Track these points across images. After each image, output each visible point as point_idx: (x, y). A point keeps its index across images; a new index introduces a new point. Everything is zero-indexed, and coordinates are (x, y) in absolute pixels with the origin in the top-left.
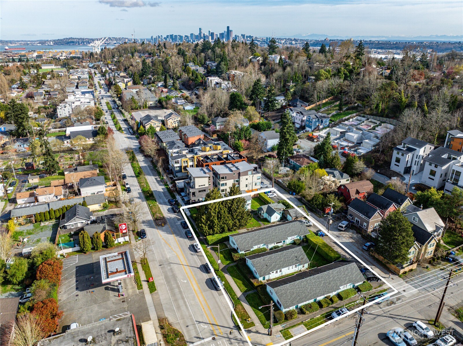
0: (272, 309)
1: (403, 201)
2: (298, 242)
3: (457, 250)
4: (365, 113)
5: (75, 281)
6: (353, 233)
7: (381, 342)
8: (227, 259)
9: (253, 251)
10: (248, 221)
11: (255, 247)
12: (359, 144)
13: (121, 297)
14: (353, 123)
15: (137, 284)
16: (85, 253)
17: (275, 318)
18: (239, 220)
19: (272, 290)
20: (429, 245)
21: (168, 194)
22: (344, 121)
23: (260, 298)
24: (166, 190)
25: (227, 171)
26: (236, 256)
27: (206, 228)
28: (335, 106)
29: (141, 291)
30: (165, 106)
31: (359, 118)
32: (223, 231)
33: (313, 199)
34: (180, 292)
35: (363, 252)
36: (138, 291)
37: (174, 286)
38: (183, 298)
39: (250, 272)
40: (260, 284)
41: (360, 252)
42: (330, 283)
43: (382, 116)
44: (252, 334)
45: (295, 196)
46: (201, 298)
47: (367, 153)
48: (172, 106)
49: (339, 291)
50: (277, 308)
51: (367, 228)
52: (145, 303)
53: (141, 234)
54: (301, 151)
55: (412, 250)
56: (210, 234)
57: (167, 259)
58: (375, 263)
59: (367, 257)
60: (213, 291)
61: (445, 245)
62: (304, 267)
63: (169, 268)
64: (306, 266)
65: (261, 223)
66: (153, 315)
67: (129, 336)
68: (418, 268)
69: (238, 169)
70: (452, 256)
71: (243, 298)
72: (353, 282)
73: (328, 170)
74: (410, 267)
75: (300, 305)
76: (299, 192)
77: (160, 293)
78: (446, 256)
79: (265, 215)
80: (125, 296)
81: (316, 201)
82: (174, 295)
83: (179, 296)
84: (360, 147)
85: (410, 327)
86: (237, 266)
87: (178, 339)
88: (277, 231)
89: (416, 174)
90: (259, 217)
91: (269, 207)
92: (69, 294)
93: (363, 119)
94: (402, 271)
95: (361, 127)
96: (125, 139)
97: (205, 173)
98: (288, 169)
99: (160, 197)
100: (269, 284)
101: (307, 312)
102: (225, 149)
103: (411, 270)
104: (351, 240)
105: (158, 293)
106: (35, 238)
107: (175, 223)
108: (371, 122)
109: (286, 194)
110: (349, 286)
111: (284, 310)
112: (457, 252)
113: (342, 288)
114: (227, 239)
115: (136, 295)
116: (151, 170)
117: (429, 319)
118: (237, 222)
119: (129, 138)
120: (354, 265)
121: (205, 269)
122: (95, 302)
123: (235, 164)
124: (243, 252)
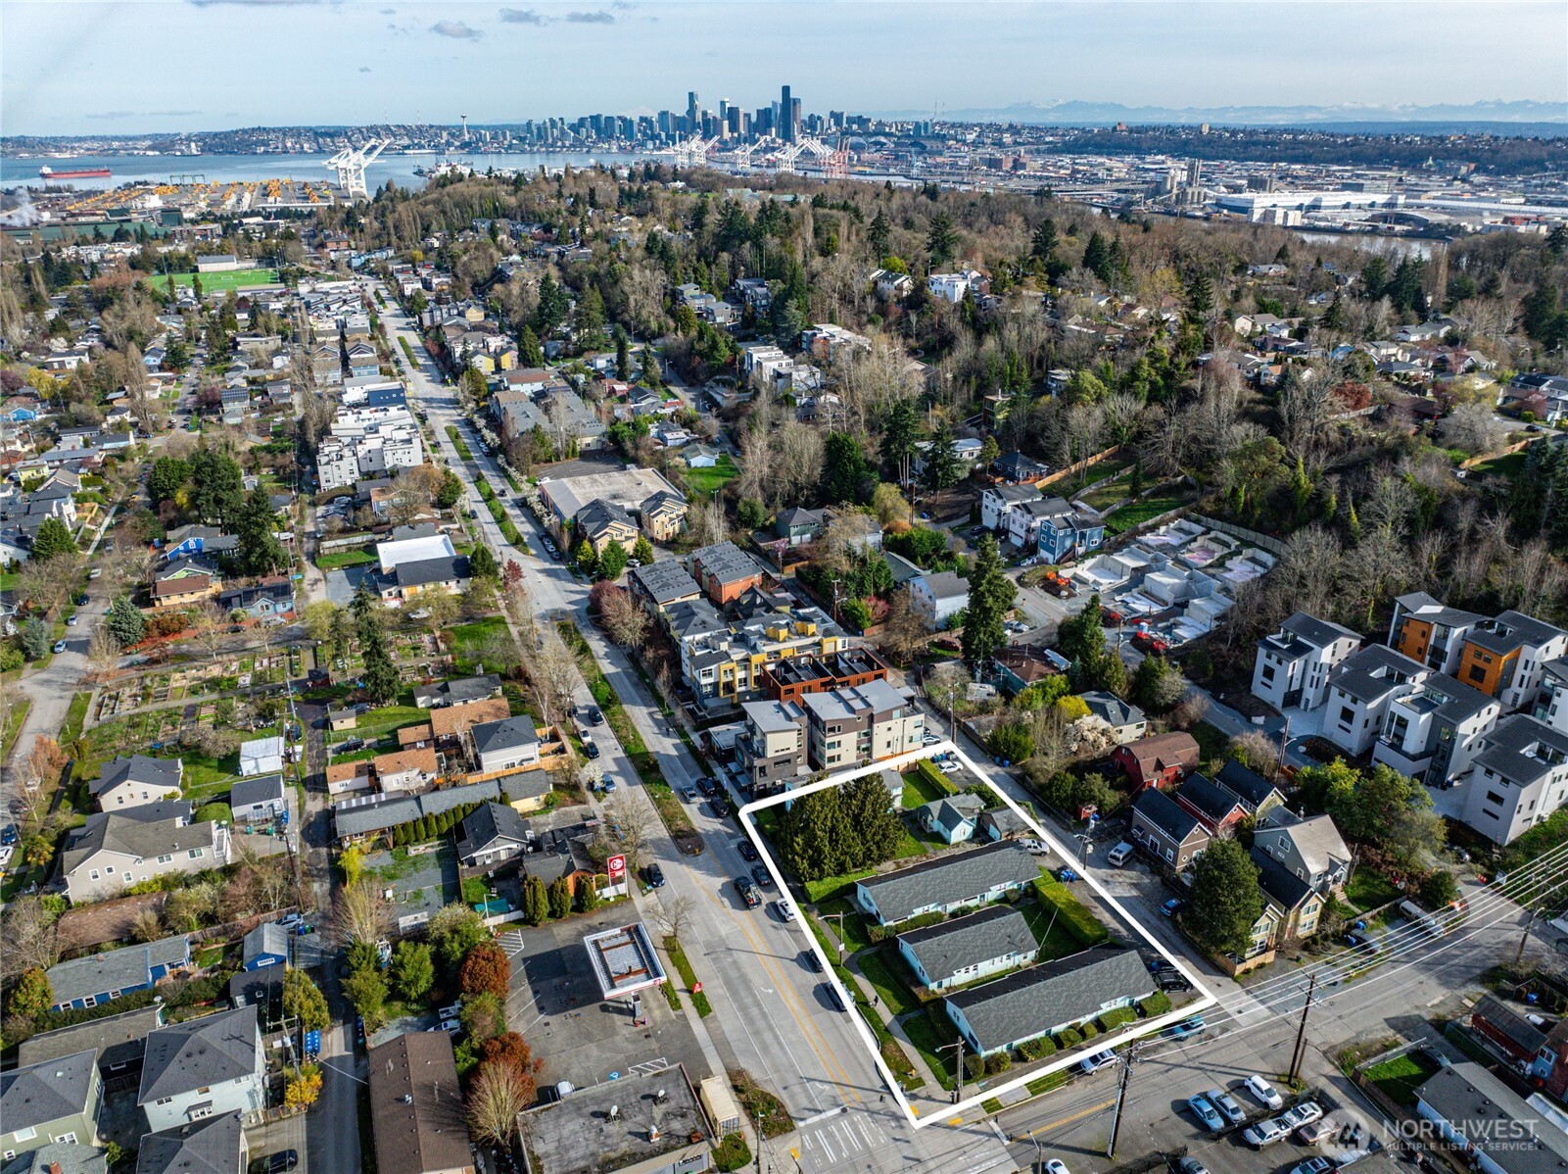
0: (961, 1052)
1: (1262, 796)
2: (1014, 897)
3: (1373, 917)
4: (1201, 510)
5: (530, 992)
6: (1143, 873)
7: (1175, 1118)
8: (855, 940)
9: (912, 920)
10: (899, 844)
11: (918, 912)
12: (1181, 606)
13: (641, 1027)
14: (1167, 539)
15: (669, 999)
16: (536, 925)
17: (965, 1068)
18: (877, 843)
19: (960, 1012)
20: (1303, 910)
21: (691, 762)
22: (1143, 533)
23: (933, 1027)
24: (685, 751)
25: (840, 712)
26: (876, 933)
27: (804, 865)
28: (1122, 481)
29: (679, 1012)
30: (632, 452)
31: (1186, 524)
32: (841, 870)
33: (1050, 784)
34: (764, 1015)
35: (1161, 920)
36: (673, 1014)
37: (748, 1001)
38: (771, 1028)
39: (910, 971)
40: (932, 996)
41: (1154, 921)
42: (1079, 997)
43: (1246, 527)
44: (919, 1101)
45: (1008, 769)
46: (809, 1028)
47: (1199, 638)
48: (654, 453)
49: (1100, 1013)
50: (970, 1050)
51: (1175, 862)
52: (694, 1039)
53: (650, 877)
54: (1025, 628)
55: (1263, 922)
56: (812, 879)
57: (722, 939)
58: (1184, 948)
59: (1168, 933)
60: (832, 1012)
61: (1348, 904)
62: (1026, 959)
63: (730, 960)
64: (1031, 955)
65: (927, 844)
66: (715, 1064)
67: (685, 1105)
68: (1278, 962)
69: (868, 705)
70: (1356, 932)
71: (897, 1028)
72: (1131, 994)
73: (1092, 696)
74: (1260, 959)
75: (1016, 1043)
76: (1018, 759)
77: (720, 1018)
78: (1344, 932)
79: (937, 826)
80: (649, 1024)
81: (1058, 790)
82: (750, 1021)
83: (761, 1024)
84: (1180, 619)
85: (1240, 1088)
86: (878, 954)
87: (774, 1111)
88: (966, 872)
89: (1313, 709)
90: (921, 830)
91: (945, 806)
92: (528, 1022)
93: (1197, 529)
94: (1239, 969)
95: (1187, 555)
96: (541, 577)
97: (789, 718)
98: (991, 689)
99: (675, 772)
100: (951, 998)
101: (1031, 1058)
102: (828, 633)
103: (1261, 966)
104: (1134, 893)
105: (715, 1017)
106: (407, 888)
107: (724, 846)
108: (1215, 540)
109: (988, 762)
110: (1122, 1002)
111: (984, 1054)
112: (1371, 922)
113: (1106, 1008)
114: (852, 889)
115: (672, 1022)
116: (635, 685)
117: (1280, 1071)
118: (874, 848)
119: (549, 573)
120: (1133, 955)
121: (809, 961)
122: (589, 1037)
123: (857, 688)
124: (891, 923)
